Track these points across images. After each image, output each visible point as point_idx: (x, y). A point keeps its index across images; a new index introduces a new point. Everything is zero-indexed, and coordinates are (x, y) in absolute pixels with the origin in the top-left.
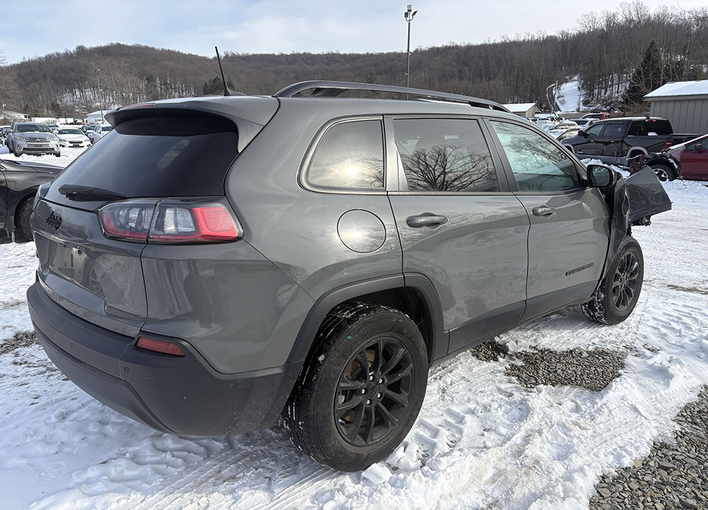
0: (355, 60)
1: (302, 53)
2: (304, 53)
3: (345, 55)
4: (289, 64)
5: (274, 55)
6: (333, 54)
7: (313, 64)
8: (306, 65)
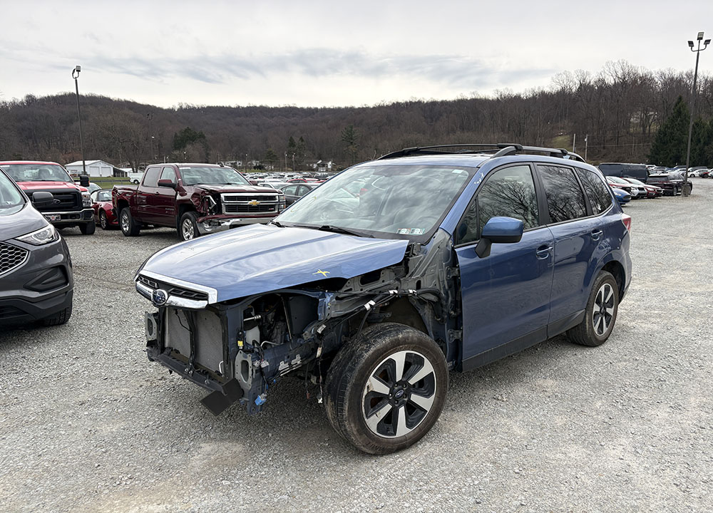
0: (314, 113)
1: (258, 106)
2: (261, 106)
3: (302, 109)
4: (247, 116)
5: (230, 108)
6: (290, 107)
7: (273, 117)
8: (264, 118)
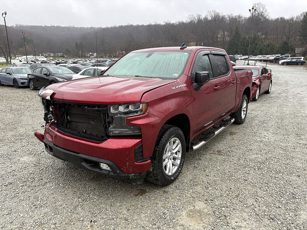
2: (57, 26)
3: (77, 28)
5: (42, 27)
6: (72, 27)
